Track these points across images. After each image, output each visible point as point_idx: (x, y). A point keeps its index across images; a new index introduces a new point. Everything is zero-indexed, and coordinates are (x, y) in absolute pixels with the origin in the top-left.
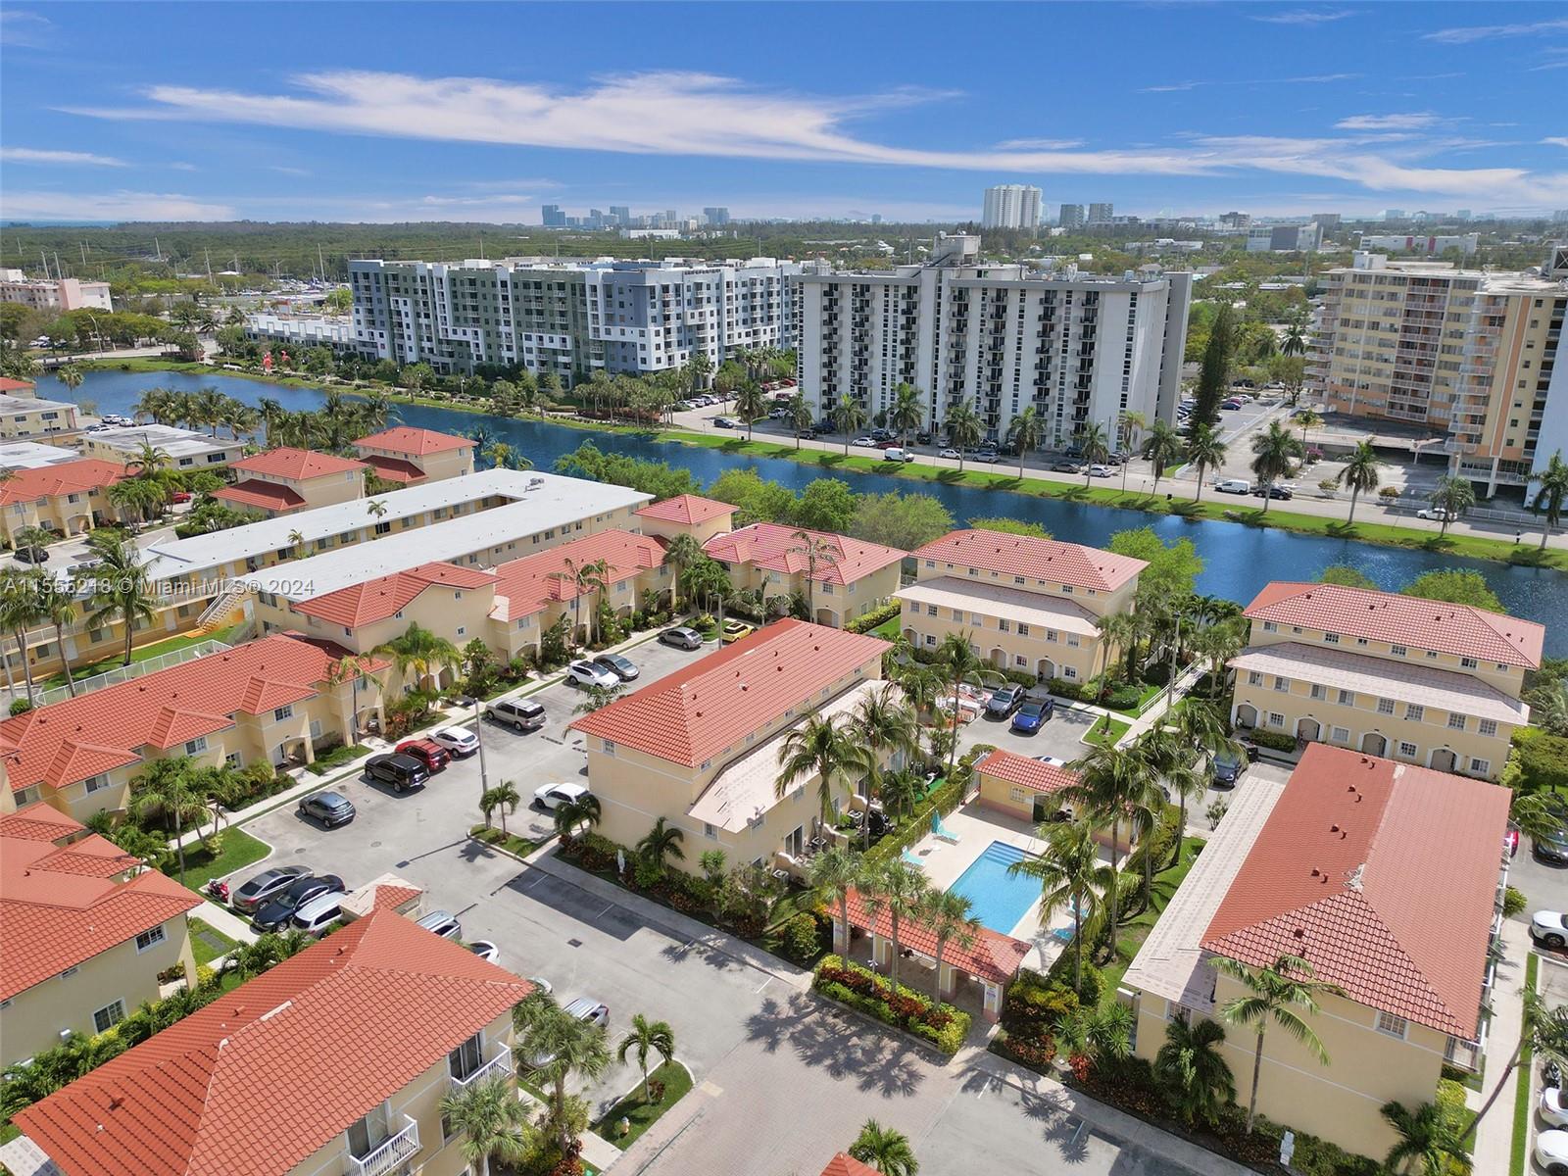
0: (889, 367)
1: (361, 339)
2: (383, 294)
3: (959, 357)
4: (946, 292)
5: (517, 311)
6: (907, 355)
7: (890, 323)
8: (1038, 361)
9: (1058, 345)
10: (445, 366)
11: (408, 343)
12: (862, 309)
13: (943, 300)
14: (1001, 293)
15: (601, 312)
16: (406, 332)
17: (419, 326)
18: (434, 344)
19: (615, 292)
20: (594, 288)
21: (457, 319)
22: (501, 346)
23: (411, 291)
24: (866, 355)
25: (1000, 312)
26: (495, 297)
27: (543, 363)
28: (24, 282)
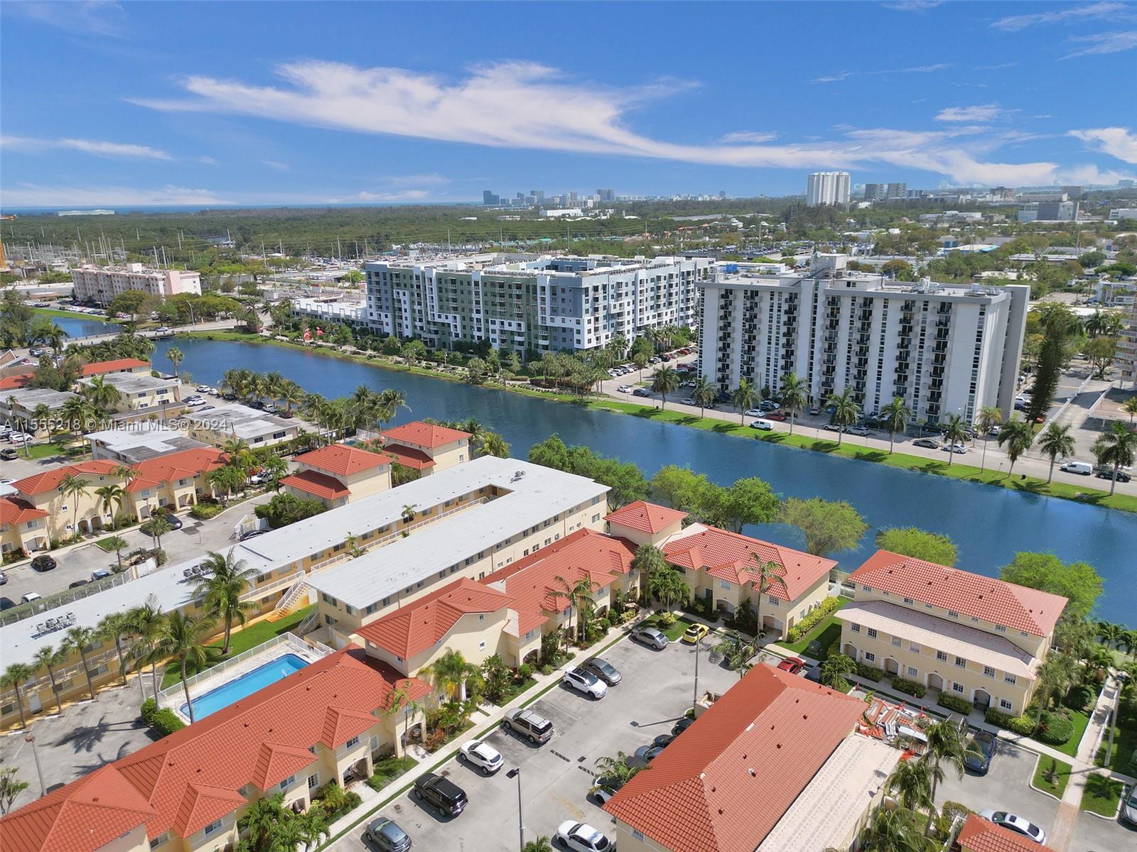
0: (773, 352)
1: (372, 318)
2: (388, 287)
3: (831, 348)
4: (821, 299)
5: (486, 303)
6: (788, 344)
7: (775, 319)
8: (898, 354)
9: (916, 342)
10: (431, 340)
11: (405, 323)
12: (752, 308)
13: (819, 304)
14: (868, 301)
15: (548, 307)
16: (404, 315)
17: (414, 311)
18: (424, 324)
19: (559, 292)
20: (543, 289)
21: (441, 307)
22: (473, 327)
23: (409, 286)
24: (754, 343)
25: (867, 316)
26: (470, 292)
27: (503, 341)
28: (143, 272)
